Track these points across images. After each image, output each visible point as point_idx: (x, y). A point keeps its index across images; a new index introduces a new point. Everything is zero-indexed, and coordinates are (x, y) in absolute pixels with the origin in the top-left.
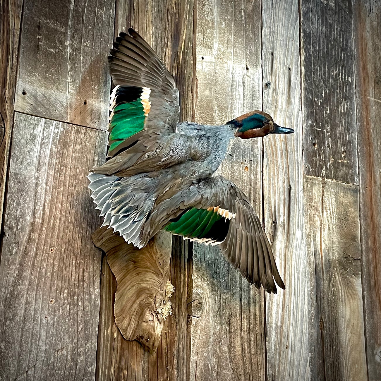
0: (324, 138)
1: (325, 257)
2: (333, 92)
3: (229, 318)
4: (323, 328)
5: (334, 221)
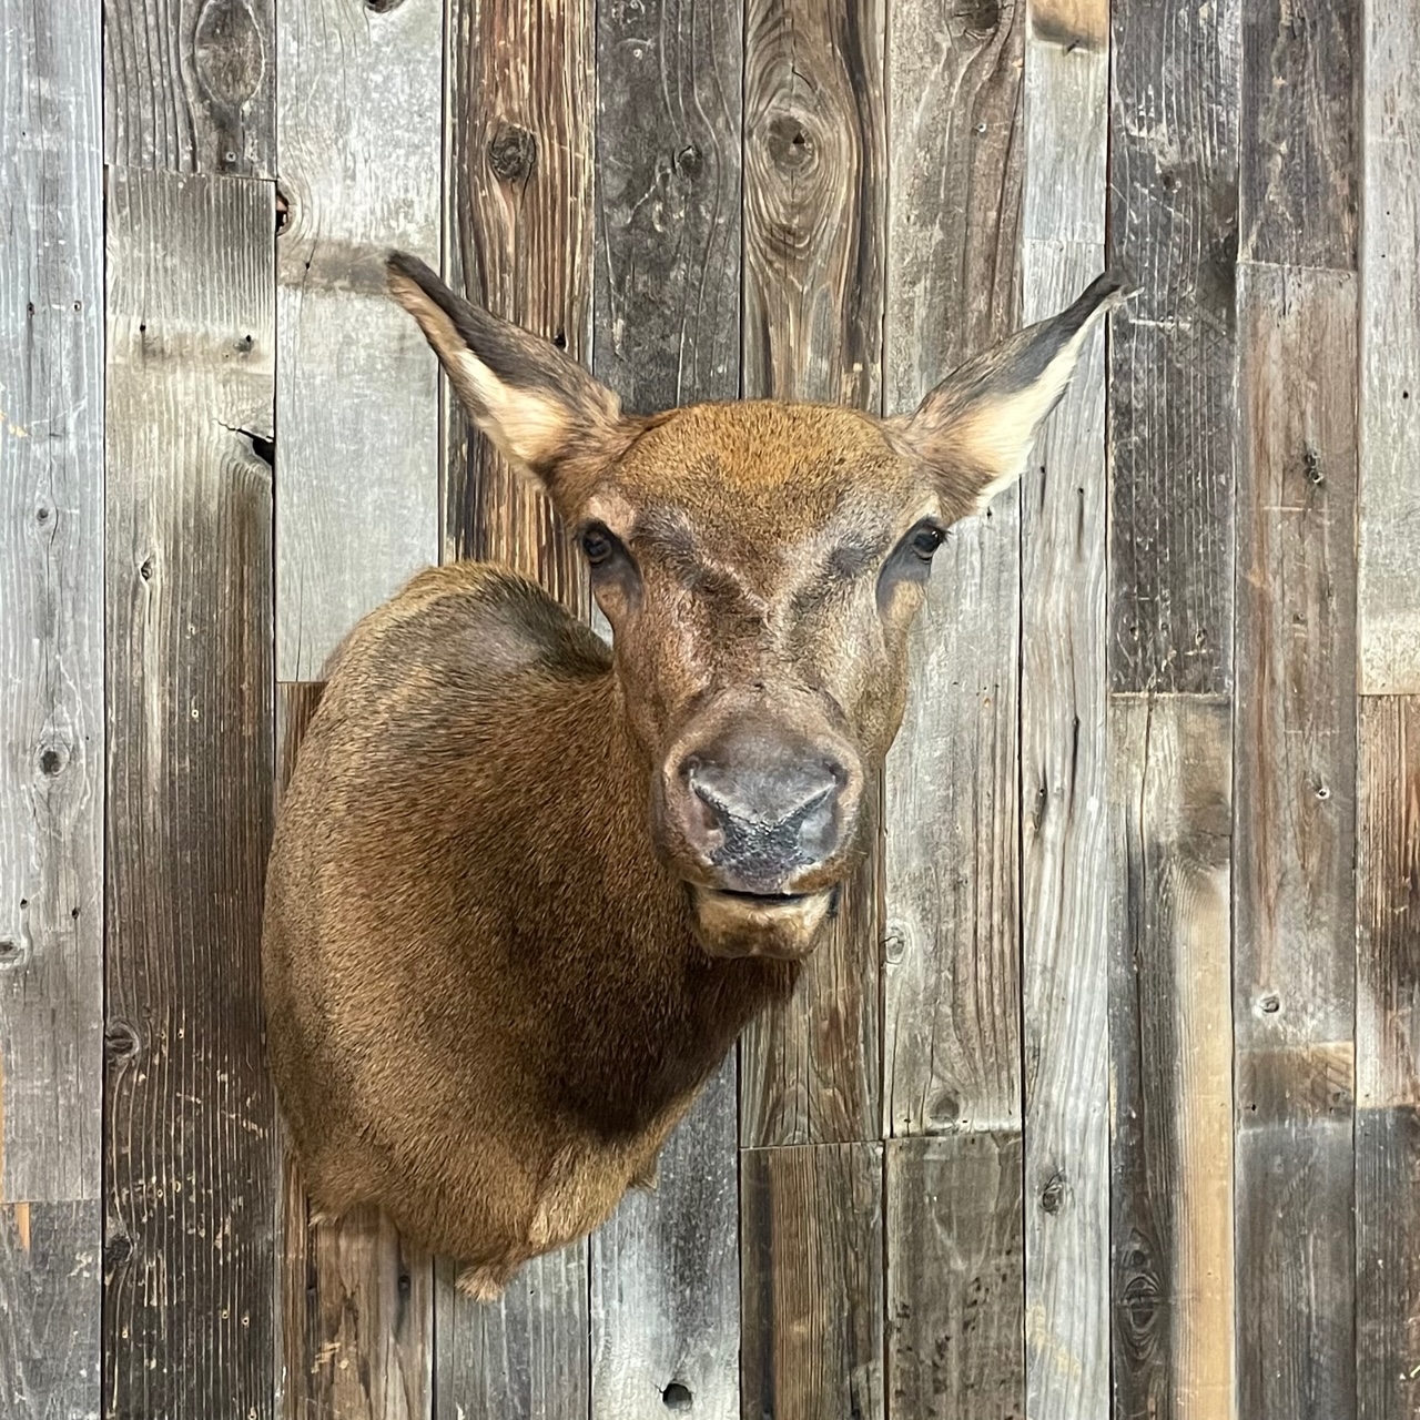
0: (1155, 614)
1: (1150, 839)
2: (1181, 515)
3: (954, 961)
4: (1140, 964)
5: (1174, 770)
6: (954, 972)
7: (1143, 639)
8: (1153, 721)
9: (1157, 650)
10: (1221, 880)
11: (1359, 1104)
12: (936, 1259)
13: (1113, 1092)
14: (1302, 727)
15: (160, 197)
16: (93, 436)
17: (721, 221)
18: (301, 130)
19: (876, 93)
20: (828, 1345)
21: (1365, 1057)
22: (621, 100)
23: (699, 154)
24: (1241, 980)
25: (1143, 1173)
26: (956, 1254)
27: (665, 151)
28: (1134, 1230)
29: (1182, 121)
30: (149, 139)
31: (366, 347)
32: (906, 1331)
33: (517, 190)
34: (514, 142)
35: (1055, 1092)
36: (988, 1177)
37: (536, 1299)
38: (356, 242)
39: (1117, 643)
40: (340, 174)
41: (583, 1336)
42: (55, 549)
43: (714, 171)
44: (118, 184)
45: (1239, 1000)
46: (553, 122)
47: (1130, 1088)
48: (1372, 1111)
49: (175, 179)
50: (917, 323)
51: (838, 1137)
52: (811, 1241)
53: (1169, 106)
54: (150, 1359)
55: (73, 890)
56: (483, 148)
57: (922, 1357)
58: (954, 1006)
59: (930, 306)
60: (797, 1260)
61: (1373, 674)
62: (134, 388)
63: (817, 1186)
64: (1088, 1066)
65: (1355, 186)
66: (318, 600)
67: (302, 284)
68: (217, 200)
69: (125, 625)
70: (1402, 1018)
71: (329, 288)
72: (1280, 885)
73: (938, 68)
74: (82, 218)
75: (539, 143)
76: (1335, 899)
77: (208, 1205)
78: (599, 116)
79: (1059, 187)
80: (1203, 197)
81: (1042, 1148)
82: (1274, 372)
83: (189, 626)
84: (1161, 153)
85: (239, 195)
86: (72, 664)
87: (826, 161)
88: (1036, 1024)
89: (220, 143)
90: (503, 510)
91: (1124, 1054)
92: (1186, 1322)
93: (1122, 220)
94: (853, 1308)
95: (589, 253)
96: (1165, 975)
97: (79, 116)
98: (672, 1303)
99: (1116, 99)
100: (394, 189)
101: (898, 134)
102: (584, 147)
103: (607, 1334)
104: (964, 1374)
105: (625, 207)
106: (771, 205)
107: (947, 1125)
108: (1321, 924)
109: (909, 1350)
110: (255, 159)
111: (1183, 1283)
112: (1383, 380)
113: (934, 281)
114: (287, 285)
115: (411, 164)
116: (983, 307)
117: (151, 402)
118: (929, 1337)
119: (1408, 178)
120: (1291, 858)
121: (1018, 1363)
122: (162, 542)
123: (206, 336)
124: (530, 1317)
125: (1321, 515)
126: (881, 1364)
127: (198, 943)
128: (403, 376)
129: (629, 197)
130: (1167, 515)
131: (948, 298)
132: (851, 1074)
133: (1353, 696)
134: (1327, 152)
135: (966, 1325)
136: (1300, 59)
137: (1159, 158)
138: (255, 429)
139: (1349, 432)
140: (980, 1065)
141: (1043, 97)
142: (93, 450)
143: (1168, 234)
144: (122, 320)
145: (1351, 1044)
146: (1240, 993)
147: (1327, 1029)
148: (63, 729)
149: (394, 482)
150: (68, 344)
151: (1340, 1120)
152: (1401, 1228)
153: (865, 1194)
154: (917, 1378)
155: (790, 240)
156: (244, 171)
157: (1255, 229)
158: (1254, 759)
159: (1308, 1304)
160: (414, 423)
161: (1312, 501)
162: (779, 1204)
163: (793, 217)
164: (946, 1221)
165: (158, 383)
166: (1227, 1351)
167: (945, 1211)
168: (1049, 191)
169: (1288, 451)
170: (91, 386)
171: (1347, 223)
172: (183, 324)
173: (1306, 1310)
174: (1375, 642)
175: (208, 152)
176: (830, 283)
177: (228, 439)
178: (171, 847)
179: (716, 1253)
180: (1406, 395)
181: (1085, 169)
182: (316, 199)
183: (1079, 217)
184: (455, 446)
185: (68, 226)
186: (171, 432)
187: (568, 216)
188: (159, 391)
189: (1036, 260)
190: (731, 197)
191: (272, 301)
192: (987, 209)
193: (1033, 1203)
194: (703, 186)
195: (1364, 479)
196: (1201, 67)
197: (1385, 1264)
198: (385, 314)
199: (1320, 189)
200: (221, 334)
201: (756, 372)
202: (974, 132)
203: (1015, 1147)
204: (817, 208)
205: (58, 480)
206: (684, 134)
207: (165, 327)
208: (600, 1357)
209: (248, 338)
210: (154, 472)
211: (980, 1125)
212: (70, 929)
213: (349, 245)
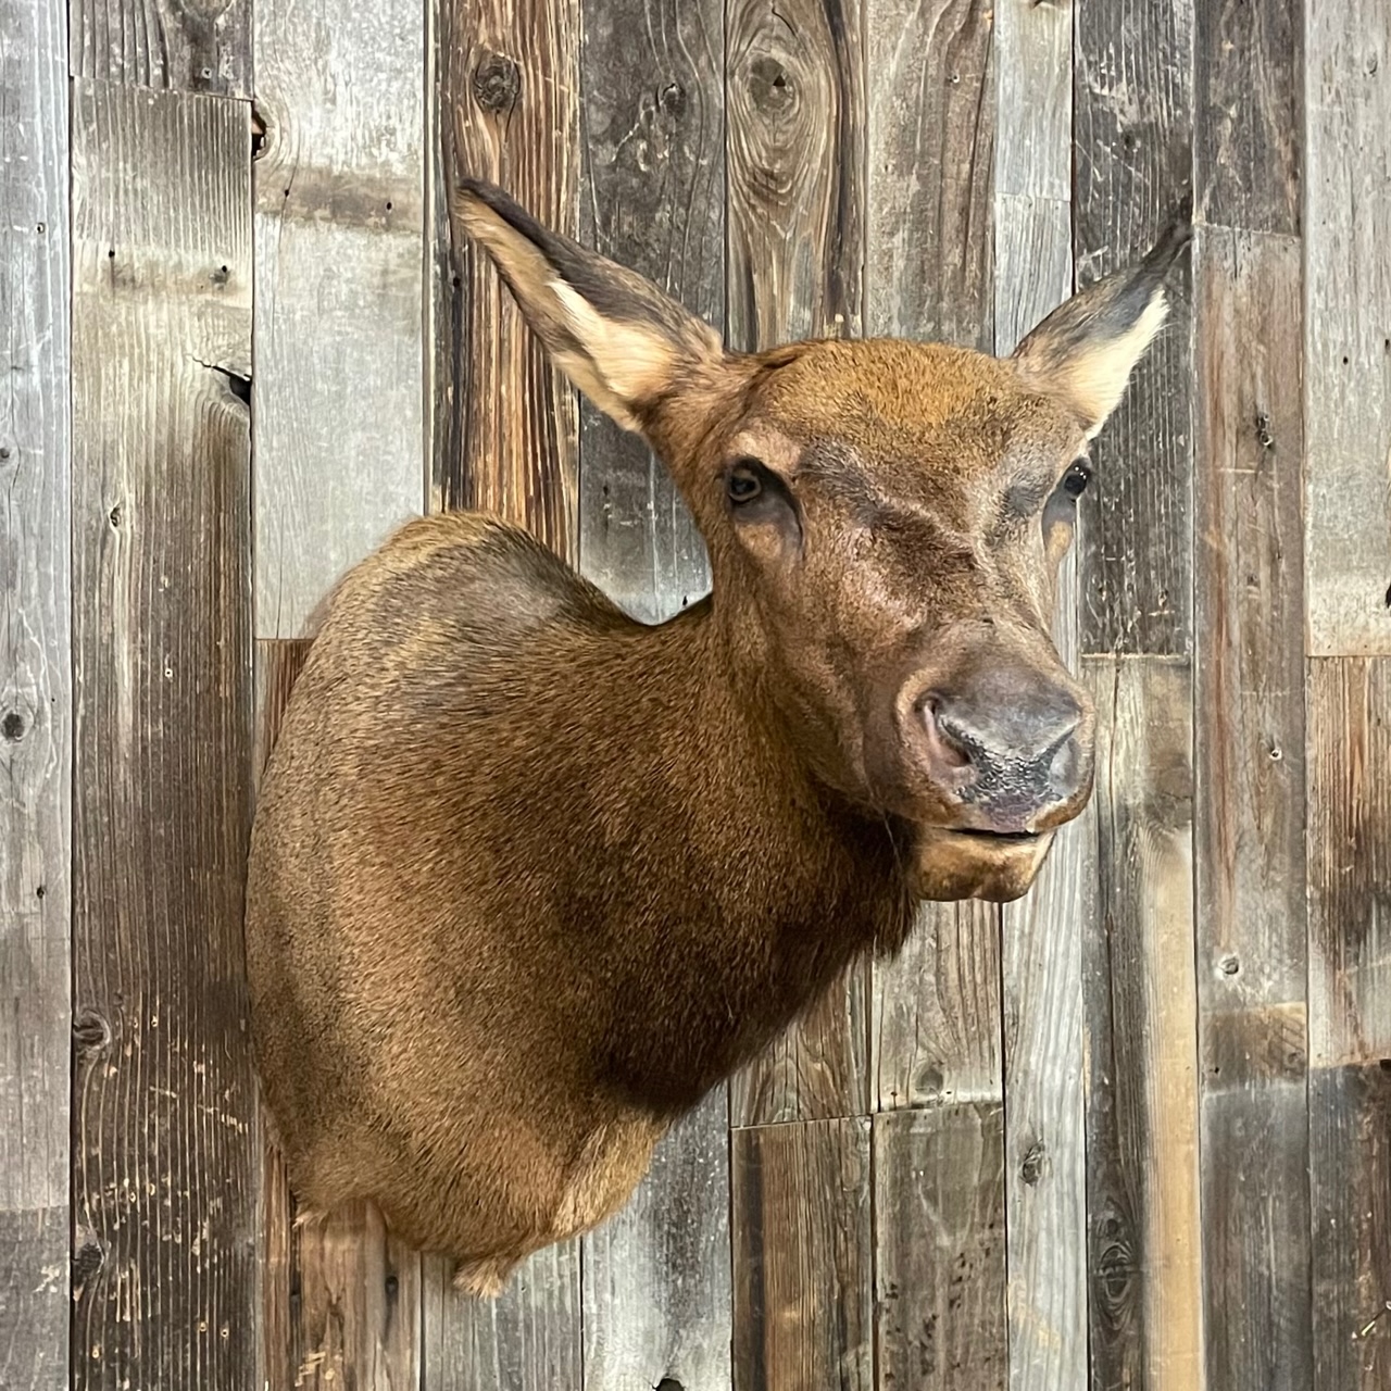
0: (1122, 574)
1: (1119, 801)
2: (1144, 476)
3: (937, 929)
4: (1111, 929)
5: (1139, 732)
6: (937, 940)
7: (1111, 599)
8: (1121, 683)
9: (1123, 611)
10: (1184, 842)
11: (1312, 1064)
12: (923, 1236)
13: (1087, 1057)
14: (1256, 689)
15: (129, 114)
16: (58, 370)
17: (704, 162)
18: (279, 48)
19: (854, 38)
20: (819, 1330)
21: (1317, 1016)
22: (605, 32)
23: (682, 92)
24: (1204, 942)
25: (1115, 1140)
26: (941, 1229)
27: (648, 89)
28: (1109, 1199)
29: (1141, 81)
30: (117, 50)
31: (348, 281)
32: (894, 1311)
33: (501, 120)
34: (497, 71)
35: (1033, 1059)
36: (972, 1150)
37: (526, 1296)
38: (336, 169)
39: (1086, 604)
40: (320, 98)
41: (575, 1333)
42: (16, 493)
43: (697, 110)
44: (84, 97)
45: (1202, 961)
46: (537, 52)
47: (1103, 1054)
48: (1324, 1071)
49: (147, 95)
50: (896, 275)
51: (828, 1113)
52: (801, 1222)
53: (1128, 65)
54: (123, 1380)
55: (39, 867)
56: (467, 76)
57: (911, 1338)
58: (939, 973)
59: (909, 258)
60: (788, 1244)
61: (1321, 636)
62: (103, 319)
63: (807, 1164)
64: (1064, 1032)
65: (1298, 152)
66: (299, 551)
67: (281, 212)
68: (191, 119)
69: (93, 576)
70: (1350, 977)
71: (309, 218)
72: (1238, 847)
73: (913, 16)
74: (46, 133)
75: (523, 73)
76: (1287, 860)
77: (184, 1208)
78: (583, 48)
79: (1027, 142)
80: (1162, 158)
81: (1022, 1117)
82: (1227, 334)
83: (162, 578)
84: (1122, 111)
85: (214, 115)
86: (36, 619)
87: (807, 105)
88: (1015, 992)
89: (193, 58)
90: (490, 458)
91: (1098, 1019)
92: (1157, 1289)
93: (1087, 178)
94: (843, 1290)
95: (575, 190)
96: (1133, 939)
97: (42, 21)
98: (664, 1295)
99: (1079, 55)
100: (376, 115)
101: (876, 81)
102: (568, 80)
103: (600, 1330)
104: (950, 1354)
105: (610, 146)
106: (753, 148)
107: (932, 1097)
108: (1275, 884)
109: (898, 1331)
110: (231, 76)
111: (1155, 1249)
112: (1325, 345)
113: (911, 232)
114: (265, 213)
115: (393, 90)
116: (958, 261)
117: (121, 334)
118: (917, 1318)
119: (1345, 146)
120: (1247, 819)
121: (1002, 1340)
122: (133, 486)
123: (179, 266)
124: (521, 1316)
125: (1271, 477)
126: (870, 1348)
127: (173, 923)
128: (386, 314)
129: (613, 134)
130: (1131, 476)
131: (925, 251)
132: (839, 1047)
133: (1301, 656)
134: (1272, 118)
135: (952, 1303)
136: (1247, 25)
137: (1120, 117)
138: (232, 366)
139: (1296, 395)
140: (962, 1034)
141: (1011, 50)
142: (59, 385)
143: (1128, 192)
144: (90, 245)
145: (1303, 1005)
146: (1202, 954)
147: (1282, 990)
148: (27, 690)
149: (377, 426)
150: (31, 269)
151: (1296, 1081)
152: (1351, 1187)
153: (854, 1171)
154: (905, 1359)
155: (772, 185)
156: (219, 89)
157: (1207, 192)
158: (1213, 720)
159: (1269, 1267)
160: (399, 364)
161: (1263, 463)
162: (771, 1186)
163: (775, 161)
164: (931, 1196)
165: (128, 313)
166: (1195, 1318)
167: (930, 1185)
168: (1018, 147)
169: (1241, 413)
170: (56, 316)
171: (1290, 187)
172: (154, 251)
173: (1266, 1273)
174: (1321, 604)
175: (180, 68)
176: (811, 230)
177: (203, 377)
178: (144, 819)
179: (708, 1240)
180: (1346, 360)
181: (1052, 124)
182: (295, 123)
183: (1047, 173)
184: (440, 389)
185: (31, 141)
186: (142, 368)
187: (552, 151)
188: (129, 324)
189: (1008, 215)
190: (714, 138)
191: (249, 230)
192: (961, 162)
193: (1014, 1173)
194: (687, 126)
195: (1310, 442)
196: (1157, 28)
197: (1337, 1223)
198: (367, 247)
199: (1267, 153)
200: (196, 263)
201: (741, 319)
202: (948, 82)
203: (996, 1116)
204: (798, 153)
205: (20, 417)
206: (667, 70)
207: (137, 254)
208: (592, 1354)
209: (224, 269)
210: (124, 410)
211: (963, 1096)
212: (35, 909)
213: (330, 172)
